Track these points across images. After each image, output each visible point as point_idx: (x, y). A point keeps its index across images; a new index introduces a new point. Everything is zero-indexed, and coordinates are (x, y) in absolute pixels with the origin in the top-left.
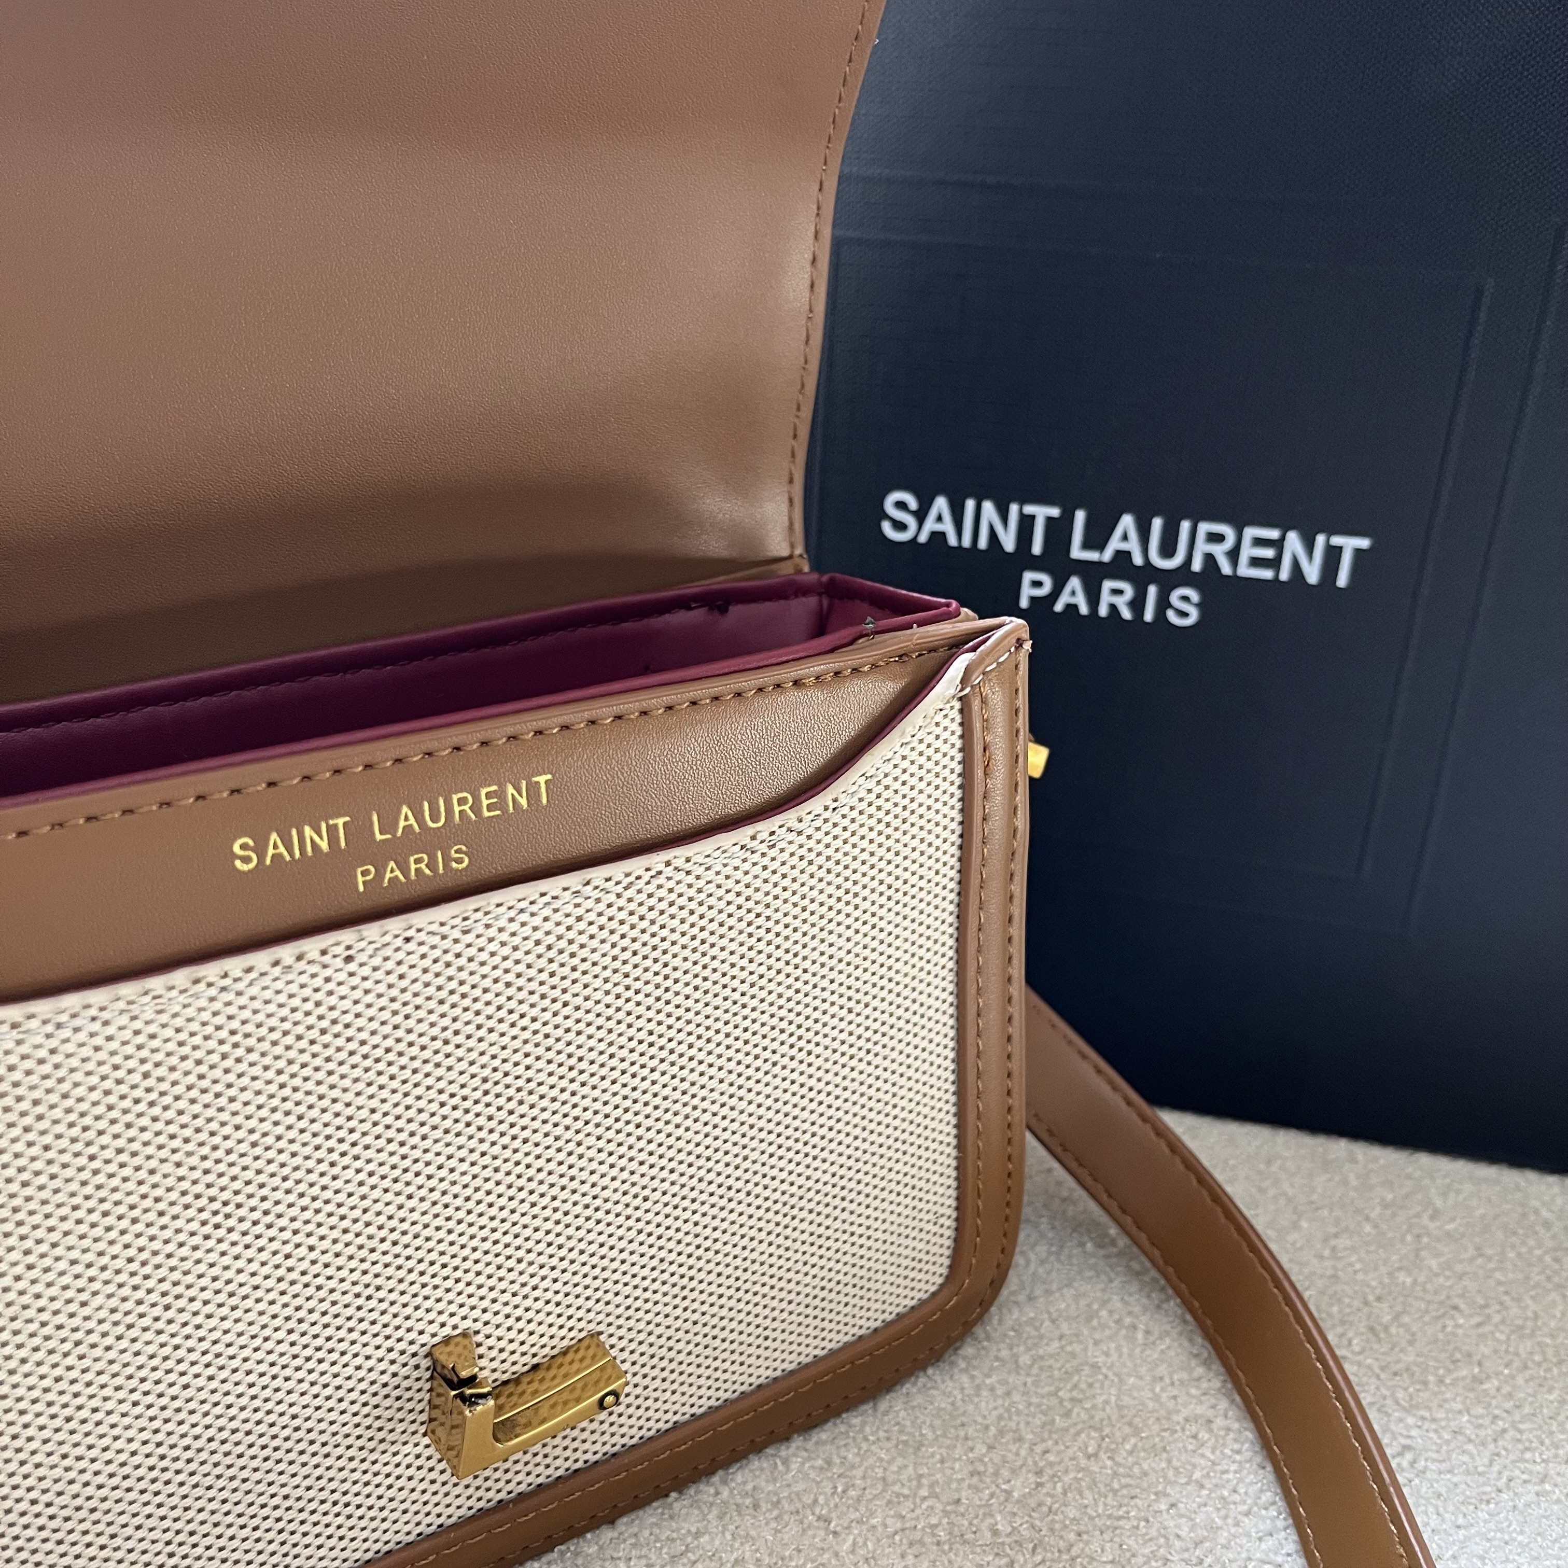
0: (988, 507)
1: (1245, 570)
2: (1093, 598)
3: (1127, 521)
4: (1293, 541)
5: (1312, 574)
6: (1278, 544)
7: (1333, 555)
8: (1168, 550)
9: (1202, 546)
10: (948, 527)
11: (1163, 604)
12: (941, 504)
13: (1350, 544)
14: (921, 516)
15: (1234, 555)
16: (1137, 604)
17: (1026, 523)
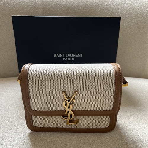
0: (61, 54)
1: (76, 56)
2: (68, 59)
3: (69, 54)
4: (79, 54)
5: (80, 56)
6: (78, 55)
7: (81, 55)
8: (71, 56)
9: (73, 55)
10: (58, 56)
11: (72, 59)
12: (58, 54)
13: (82, 54)
14: (56, 55)
15: (75, 56)
16: (70, 59)
17: (63, 55)
